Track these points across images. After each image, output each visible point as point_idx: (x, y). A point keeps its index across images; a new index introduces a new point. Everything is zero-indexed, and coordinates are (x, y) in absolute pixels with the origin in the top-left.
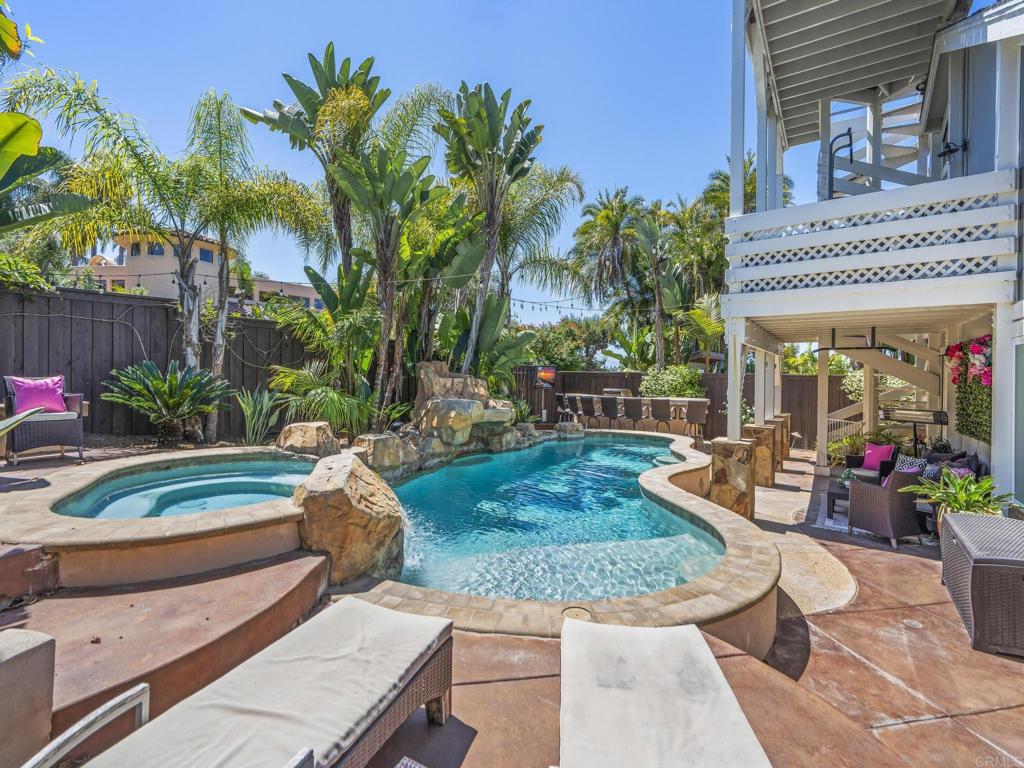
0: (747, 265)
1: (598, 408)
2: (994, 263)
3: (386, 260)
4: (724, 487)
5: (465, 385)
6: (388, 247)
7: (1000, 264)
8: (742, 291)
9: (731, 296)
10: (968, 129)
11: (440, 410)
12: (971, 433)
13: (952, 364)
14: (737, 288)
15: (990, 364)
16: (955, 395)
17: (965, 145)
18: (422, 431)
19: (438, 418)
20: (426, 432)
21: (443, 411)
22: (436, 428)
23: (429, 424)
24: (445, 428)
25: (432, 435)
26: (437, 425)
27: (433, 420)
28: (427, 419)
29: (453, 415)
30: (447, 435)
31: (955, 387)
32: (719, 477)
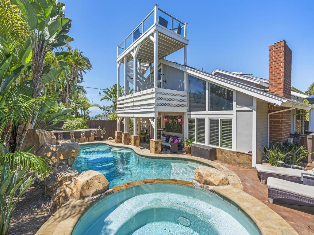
2: (185, 106)
3: (39, 65)
9: (156, 106)
10: (166, 79)
11: (64, 150)
12: (171, 132)
13: (166, 120)
14: (157, 104)
15: (181, 121)
16: (165, 125)
17: (165, 81)
18: (55, 164)
19: (63, 155)
20: (57, 164)
21: (67, 150)
22: (63, 160)
23: (58, 159)
24: (70, 159)
25: (62, 164)
26: (64, 158)
27: (60, 156)
28: (56, 157)
29: (74, 151)
30: (71, 162)
31: (165, 124)
32: (156, 149)
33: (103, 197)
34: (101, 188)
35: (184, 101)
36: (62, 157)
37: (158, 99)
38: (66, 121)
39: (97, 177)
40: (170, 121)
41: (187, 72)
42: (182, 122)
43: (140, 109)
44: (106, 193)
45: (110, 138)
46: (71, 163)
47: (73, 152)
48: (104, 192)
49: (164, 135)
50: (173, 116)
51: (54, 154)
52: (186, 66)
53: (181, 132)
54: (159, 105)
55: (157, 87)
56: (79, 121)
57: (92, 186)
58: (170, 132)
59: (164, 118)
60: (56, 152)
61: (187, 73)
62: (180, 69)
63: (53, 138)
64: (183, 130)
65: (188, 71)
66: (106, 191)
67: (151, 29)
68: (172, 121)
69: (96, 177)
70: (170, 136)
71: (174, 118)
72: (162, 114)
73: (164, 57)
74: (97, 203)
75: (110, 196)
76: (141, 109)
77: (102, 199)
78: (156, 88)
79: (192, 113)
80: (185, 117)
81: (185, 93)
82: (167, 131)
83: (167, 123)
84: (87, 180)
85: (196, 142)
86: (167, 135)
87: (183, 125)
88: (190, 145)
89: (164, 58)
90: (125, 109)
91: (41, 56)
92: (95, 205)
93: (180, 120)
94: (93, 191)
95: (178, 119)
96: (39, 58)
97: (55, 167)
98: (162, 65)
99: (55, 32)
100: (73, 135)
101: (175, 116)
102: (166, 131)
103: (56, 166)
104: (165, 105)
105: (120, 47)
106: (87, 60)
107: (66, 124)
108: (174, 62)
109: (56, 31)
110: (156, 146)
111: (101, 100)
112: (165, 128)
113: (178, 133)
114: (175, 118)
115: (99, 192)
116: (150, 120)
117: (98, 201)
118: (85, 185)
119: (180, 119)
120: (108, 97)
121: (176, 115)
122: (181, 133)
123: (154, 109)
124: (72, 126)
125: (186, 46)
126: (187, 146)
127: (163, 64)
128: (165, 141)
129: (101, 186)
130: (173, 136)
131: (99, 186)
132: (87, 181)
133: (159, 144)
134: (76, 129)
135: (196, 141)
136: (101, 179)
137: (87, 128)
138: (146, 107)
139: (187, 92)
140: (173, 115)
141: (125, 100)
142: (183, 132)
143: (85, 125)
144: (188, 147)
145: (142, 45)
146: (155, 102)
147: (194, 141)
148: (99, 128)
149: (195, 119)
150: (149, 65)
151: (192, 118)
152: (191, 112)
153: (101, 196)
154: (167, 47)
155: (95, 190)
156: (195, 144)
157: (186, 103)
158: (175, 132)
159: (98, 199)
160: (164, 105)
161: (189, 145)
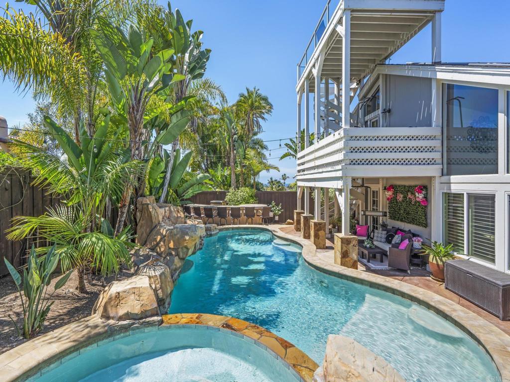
0: (352, 152)
1: (215, 213)
2: (435, 161)
3: (136, 121)
4: (347, 259)
5: (171, 212)
6: (138, 111)
7: (437, 162)
8: (350, 164)
9: (347, 166)
10: (391, 105)
11: (175, 235)
12: (402, 221)
13: (389, 194)
14: (348, 162)
15: (425, 197)
16: (388, 205)
17: (389, 111)
18: (162, 252)
19: (174, 241)
20: (165, 253)
21: (178, 236)
22: (173, 249)
23: (167, 247)
24: (182, 248)
25: (171, 254)
26: (174, 246)
27: (169, 243)
28: (164, 243)
29: (187, 238)
30: (183, 253)
31: (388, 202)
32: (345, 255)
33: (138, 328)
34: (137, 310)
35: (431, 150)
36: (172, 245)
37: (352, 150)
38: (229, 192)
39: (138, 289)
40: (400, 197)
41: (438, 77)
42: (427, 200)
43: (322, 172)
44: (144, 322)
45: (289, 220)
46: (183, 256)
47: (186, 240)
48: (141, 318)
49: (384, 226)
50: (405, 186)
51: (163, 239)
52: (435, 64)
53: (425, 223)
54: (353, 163)
55: (348, 127)
56: (244, 192)
57: (123, 302)
58: (397, 220)
59: (385, 189)
60: (165, 236)
61: (438, 80)
62: (421, 74)
63: (179, 215)
64: (429, 221)
65: (441, 76)
66: (146, 317)
67: (337, 12)
68: (404, 197)
69: (136, 291)
70: (398, 231)
71: (408, 191)
72: (381, 182)
73: (386, 58)
74: (122, 334)
75: (150, 328)
76: (324, 172)
77: (133, 329)
78: (345, 130)
79: (454, 178)
80: (435, 190)
81: (434, 130)
82: (393, 217)
83: (392, 201)
84: (118, 291)
85: (468, 255)
86: (393, 227)
87: (429, 208)
88: (444, 259)
89: (387, 62)
90: (306, 172)
91: (140, 110)
92: (118, 337)
93: (420, 196)
94: (122, 312)
95: (417, 194)
96: (136, 113)
97: (161, 256)
98: (381, 77)
99: (156, 73)
100: (230, 212)
101: (410, 187)
102: (391, 218)
103: (164, 256)
104: (369, 162)
105: (301, 65)
106: (265, 99)
107: (228, 196)
108: (413, 64)
109: (158, 70)
110: (345, 249)
111: (282, 158)
112: (388, 211)
113: (416, 224)
114: (409, 189)
115: (131, 317)
116: (337, 193)
117: (126, 332)
118: (113, 298)
119: (420, 192)
120: (292, 153)
121: (412, 183)
122: (426, 225)
123: (341, 172)
124: (236, 199)
125: (437, 15)
126: (434, 262)
127: (383, 74)
128: (384, 240)
129: (139, 307)
130: (405, 231)
131: (135, 306)
132: (119, 293)
133: (352, 244)
134: (241, 203)
135: (465, 252)
136: (144, 295)
137: (255, 203)
138: (329, 169)
139: (440, 129)
140: (407, 183)
141: (306, 158)
142: (429, 225)
143: (253, 198)
144: (438, 265)
145: (328, 50)
146: (343, 158)
147: (461, 252)
148: (273, 203)
149: (463, 194)
150: (357, 84)
151: (453, 192)
152: (452, 177)
153: (133, 324)
154: (388, 35)
155: (126, 311)
156: (462, 261)
157: (437, 156)
158: (410, 223)
159: (125, 328)
160: (367, 162)
161: (441, 260)
